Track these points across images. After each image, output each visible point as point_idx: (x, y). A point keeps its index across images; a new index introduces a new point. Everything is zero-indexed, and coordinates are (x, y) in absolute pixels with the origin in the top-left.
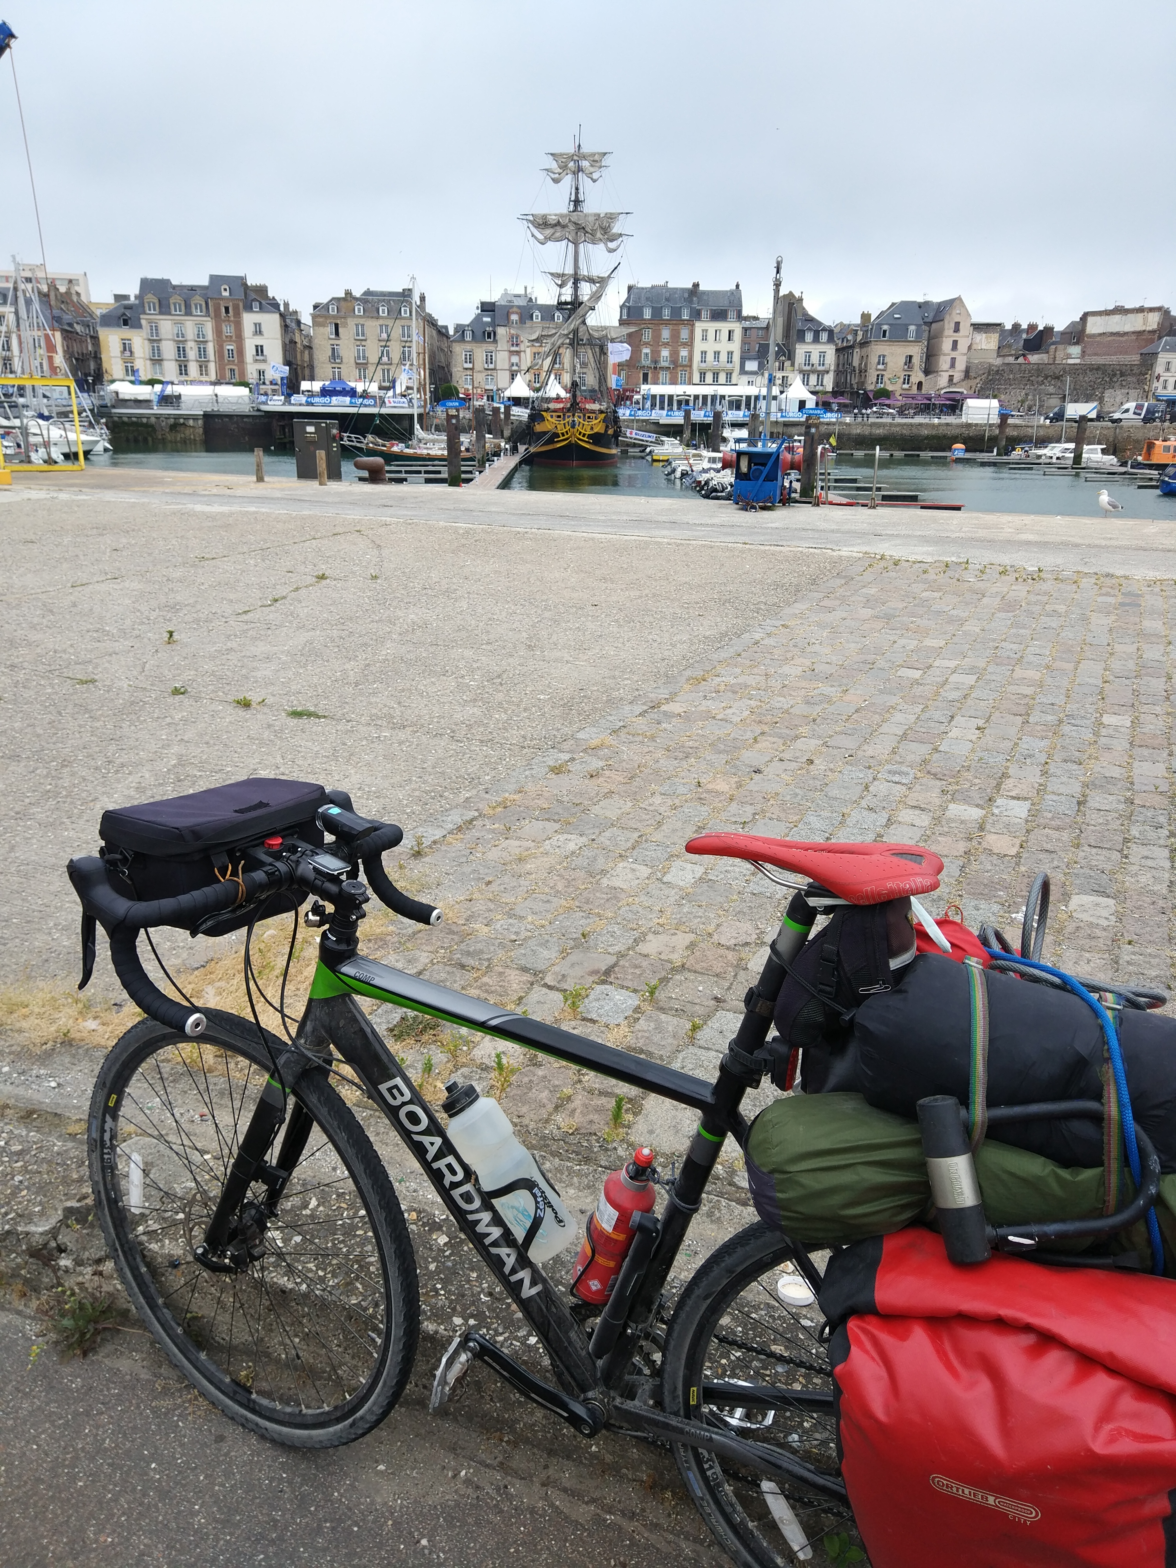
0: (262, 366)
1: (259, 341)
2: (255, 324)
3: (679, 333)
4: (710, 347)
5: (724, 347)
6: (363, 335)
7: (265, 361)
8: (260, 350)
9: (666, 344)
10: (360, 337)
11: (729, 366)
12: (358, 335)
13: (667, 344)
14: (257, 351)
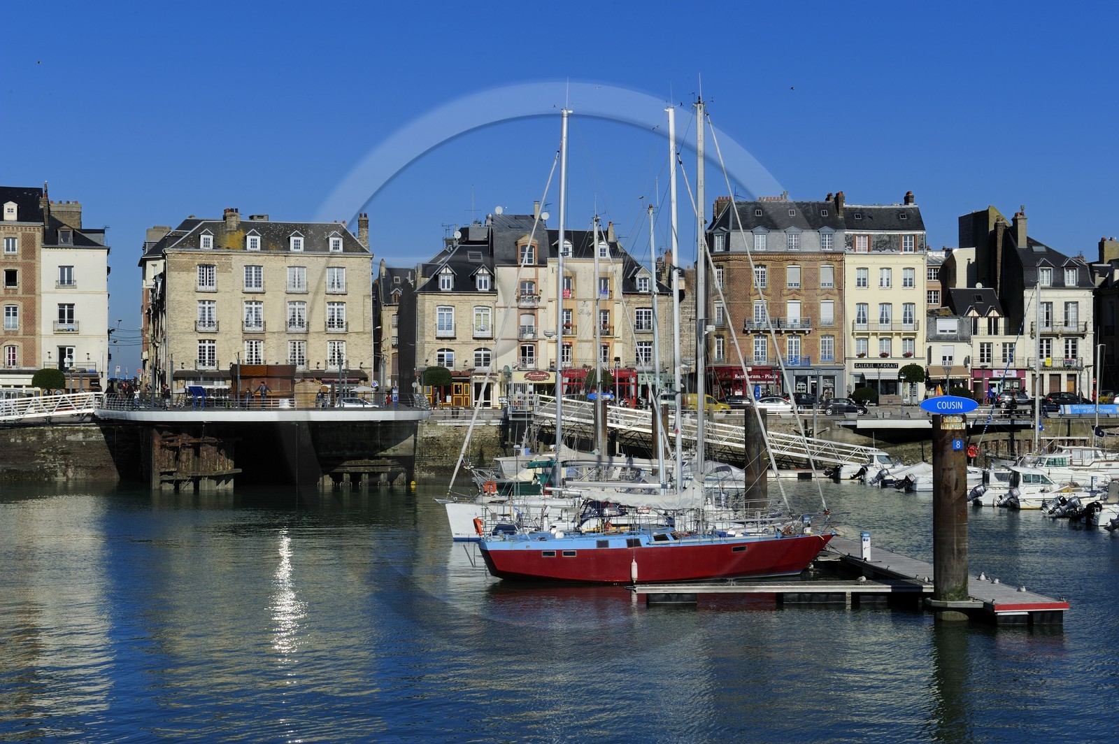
0: (66, 341)
1: (66, 296)
2: (62, 268)
3: (816, 274)
4: (873, 296)
5: (898, 296)
6: (258, 284)
7: (74, 332)
8: (66, 313)
9: (795, 294)
10: (254, 289)
11: (909, 328)
12: (249, 284)
13: (798, 292)
14: (61, 314)
